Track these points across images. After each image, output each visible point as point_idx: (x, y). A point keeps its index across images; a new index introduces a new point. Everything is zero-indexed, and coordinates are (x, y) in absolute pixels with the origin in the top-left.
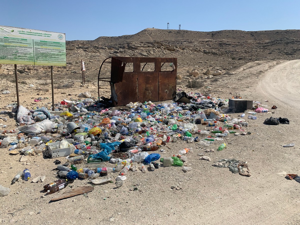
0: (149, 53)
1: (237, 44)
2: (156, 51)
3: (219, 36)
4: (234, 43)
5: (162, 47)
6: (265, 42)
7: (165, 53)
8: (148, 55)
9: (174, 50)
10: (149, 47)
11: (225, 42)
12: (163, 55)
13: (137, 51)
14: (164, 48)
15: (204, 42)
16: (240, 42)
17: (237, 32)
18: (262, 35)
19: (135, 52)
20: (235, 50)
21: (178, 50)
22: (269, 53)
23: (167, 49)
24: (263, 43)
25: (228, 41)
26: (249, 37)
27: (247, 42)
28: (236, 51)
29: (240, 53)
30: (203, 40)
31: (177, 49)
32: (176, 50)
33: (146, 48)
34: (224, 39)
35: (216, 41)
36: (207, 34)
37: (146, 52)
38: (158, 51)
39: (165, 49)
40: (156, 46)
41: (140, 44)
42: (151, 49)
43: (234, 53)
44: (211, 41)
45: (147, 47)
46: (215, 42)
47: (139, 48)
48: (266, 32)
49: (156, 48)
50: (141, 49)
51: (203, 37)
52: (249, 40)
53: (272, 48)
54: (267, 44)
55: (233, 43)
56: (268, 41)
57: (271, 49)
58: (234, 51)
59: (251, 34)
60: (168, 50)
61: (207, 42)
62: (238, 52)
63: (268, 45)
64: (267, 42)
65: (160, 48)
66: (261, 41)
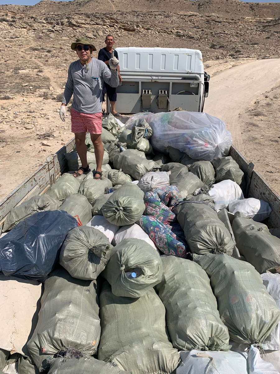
0: (97, 34)
1: (230, 21)
2: (107, 31)
3: (208, 8)
4: (227, 19)
5: (117, 26)
6: (267, 20)
7: (119, 35)
8: (95, 37)
9: (134, 30)
10: (97, 24)
11: (214, 18)
12: (116, 38)
13: (80, 30)
14: (118, 26)
15: (187, 17)
16: (234, 19)
17: (232, 3)
18: (265, 10)
19: (77, 32)
20: (224, 32)
21: (139, 31)
22: (266, 38)
23: (123, 29)
24: (265, 21)
25: (218, 17)
26: (248, 11)
27: (244, 18)
28: (225, 34)
29: (229, 36)
30: (185, 14)
31: (138, 29)
32: (136, 30)
33: (93, 26)
34: (213, 13)
35: (203, 16)
36: (192, 4)
37: (92, 32)
38: (109, 31)
39: (120, 28)
40: (107, 23)
41: (85, 20)
42: (100, 28)
43: (221, 35)
44: (196, 16)
45: (95, 25)
46: (201, 17)
47: (83, 25)
48: (270, 5)
49: (107, 26)
50: (86, 28)
51: (186, 8)
52: (247, 17)
53: (273, 30)
54: (268, 23)
55: (225, 20)
56: (271, 19)
57: (270, 31)
58: (222, 33)
59: (251, 7)
60: (125, 29)
61: (190, 16)
62: (226, 34)
63: (270, 24)
64: (269, 21)
65: (113, 26)
66: (262, 18)
